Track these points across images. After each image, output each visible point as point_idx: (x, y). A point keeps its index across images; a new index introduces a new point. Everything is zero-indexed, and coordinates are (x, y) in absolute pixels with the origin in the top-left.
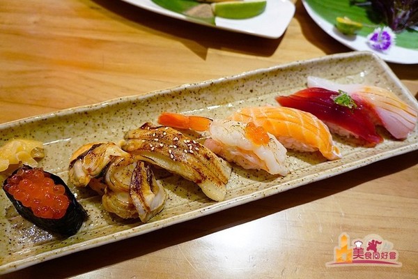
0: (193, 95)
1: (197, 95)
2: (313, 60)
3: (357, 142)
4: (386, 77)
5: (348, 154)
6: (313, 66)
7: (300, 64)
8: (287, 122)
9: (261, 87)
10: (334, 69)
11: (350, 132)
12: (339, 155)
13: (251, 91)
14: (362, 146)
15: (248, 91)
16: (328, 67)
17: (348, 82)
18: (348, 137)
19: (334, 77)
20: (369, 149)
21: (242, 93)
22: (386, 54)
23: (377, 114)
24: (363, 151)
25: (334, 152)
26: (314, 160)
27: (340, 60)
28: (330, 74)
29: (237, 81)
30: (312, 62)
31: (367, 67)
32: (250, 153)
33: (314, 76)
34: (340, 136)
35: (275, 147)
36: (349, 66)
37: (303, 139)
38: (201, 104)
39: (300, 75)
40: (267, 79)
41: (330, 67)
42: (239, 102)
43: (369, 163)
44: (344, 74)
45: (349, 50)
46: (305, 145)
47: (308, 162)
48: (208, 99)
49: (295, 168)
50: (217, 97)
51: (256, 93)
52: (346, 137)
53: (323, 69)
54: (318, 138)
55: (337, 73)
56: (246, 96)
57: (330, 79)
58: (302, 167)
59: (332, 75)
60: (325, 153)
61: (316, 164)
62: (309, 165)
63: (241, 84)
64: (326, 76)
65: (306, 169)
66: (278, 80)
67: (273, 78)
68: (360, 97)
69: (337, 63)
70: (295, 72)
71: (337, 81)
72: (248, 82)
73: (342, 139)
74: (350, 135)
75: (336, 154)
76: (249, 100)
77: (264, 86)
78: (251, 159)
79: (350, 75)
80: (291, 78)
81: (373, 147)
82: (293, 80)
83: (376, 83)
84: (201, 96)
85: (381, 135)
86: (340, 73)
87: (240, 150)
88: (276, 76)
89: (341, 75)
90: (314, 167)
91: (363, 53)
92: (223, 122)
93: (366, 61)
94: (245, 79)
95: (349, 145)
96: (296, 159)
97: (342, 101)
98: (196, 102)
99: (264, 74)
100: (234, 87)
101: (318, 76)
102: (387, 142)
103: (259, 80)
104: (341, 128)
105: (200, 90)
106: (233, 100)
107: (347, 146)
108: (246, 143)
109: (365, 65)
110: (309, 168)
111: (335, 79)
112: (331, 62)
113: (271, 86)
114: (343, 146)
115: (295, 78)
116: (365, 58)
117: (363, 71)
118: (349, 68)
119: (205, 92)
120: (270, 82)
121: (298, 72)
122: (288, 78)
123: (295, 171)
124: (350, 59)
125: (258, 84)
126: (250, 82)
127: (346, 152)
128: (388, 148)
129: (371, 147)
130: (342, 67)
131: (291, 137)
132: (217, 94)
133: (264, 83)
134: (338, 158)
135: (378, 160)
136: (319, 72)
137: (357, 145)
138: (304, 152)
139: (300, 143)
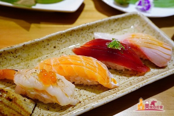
0: (12, 55)
1: (14, 54)
2: (97, 21)
3: (131, 73)
4: (149, 27)
5: (124, 83)
6: (98, 26)
7: (87, 25)
8: (72, 66)
9: (62, 44)
10: (113, 26)
11: (124, 67)
12: (117, 84)
13: (55, 47)
14: (135, 75)
15: (52, 48)
16: (108, 25)
17: (123, 34)
18: (124, 70)
19: (113, 31)
20: (140, 77)
21: (48, 49)
22: (149, 13)
23: (142, 52)
24: (135, 79)
25: (112, 83)
26: (99, 90)
27: (116, 20)
28: (111, 29)
29: (43, 41)
30: (96, 23)
31: (136, 22)
32: (44, 91)
33: (99, 32)
34: (118, 71)
35: (63, 85)
36: (124, 23)
37: (86, 76)
38: (18, 60)
39: (89, 33)
40: (65, 38)
41: (110, 25)
42: (46, 56)
43: (137, 88)
44: (120, 29)
45: (121, 12)
46: (89, 81)
47: (94, 92)
48: (23, 56)
49: (84, 98)
50: (30, 54)
51: (58, 48)
52: (122, 70)
53: (105, 27)
54: (97, 74)
55: (116, 28)
56: (52, 51)
57: (111, 33)
58: (89, 96)
59: (112, 30)
60: (105, 84)
61: (100, 93)
62: (94, 94)
63: (46, 43)
64: (108, 31)
65: (92, 98)
66: (73, 38)
67: (70, 37)
68: (129, 42)
69: (114, 22)
70: (85, 31)
71: (116, 34)
72: (51, 42)
73: (120, 73)
74: (125, 69)
75: (114, 84)
76: (54, 53)
77: (64, 43)
78: (45, 96)
79: (124, 29)
80: (82, 35)
81: (143, 75)
82: (84, 37)
83: (143, 31)
84: (17, 55)
85: (148, 66)
86: (117, 28)
87: (36, 90)
88: (71, 35)
89: (119, 29)
90: (98, 95)
91: (132, 14)
92: (26, 71)
93: (135, 18)
94: (49, 40)
95: (125, 76)
96: (85, 91)
97: (113, 45)
98: (14, 59)
99: (62, 35)
100: (42, 46)
101: (102, 32)
102: (153, 71)
103: (59, 39)
104: (116, 65)
105: (16, 50)
106: (42, 55)
107: (123, 77)
108: (39, 85)
109: (134, 21)
110: (95, 97)
111: (115, 32)
112: (109, 22)
113: (69, 42)
114: (121, 77)
115: (86, 35)
116: (133, 16)
117: (133, 25)
118: (123, 25)
119: (20, 51)
120: (68, 40)
121: (87, 31)
122: (80, 36)
123: (84, 100)
124: (123, 18)
125: (59, 42)
126: (52, 42)
127: (123, 81)
128: (154, 74)
129: (142, 76)
130: (118, 25)
131: (78, 76)
132: (30, 52)
133: (63, 41)
134: (116, 87)
135: (144, 84)
136: (102, 29)
137: (131, 75)
138: (91, 85)
139: (85, 79)
